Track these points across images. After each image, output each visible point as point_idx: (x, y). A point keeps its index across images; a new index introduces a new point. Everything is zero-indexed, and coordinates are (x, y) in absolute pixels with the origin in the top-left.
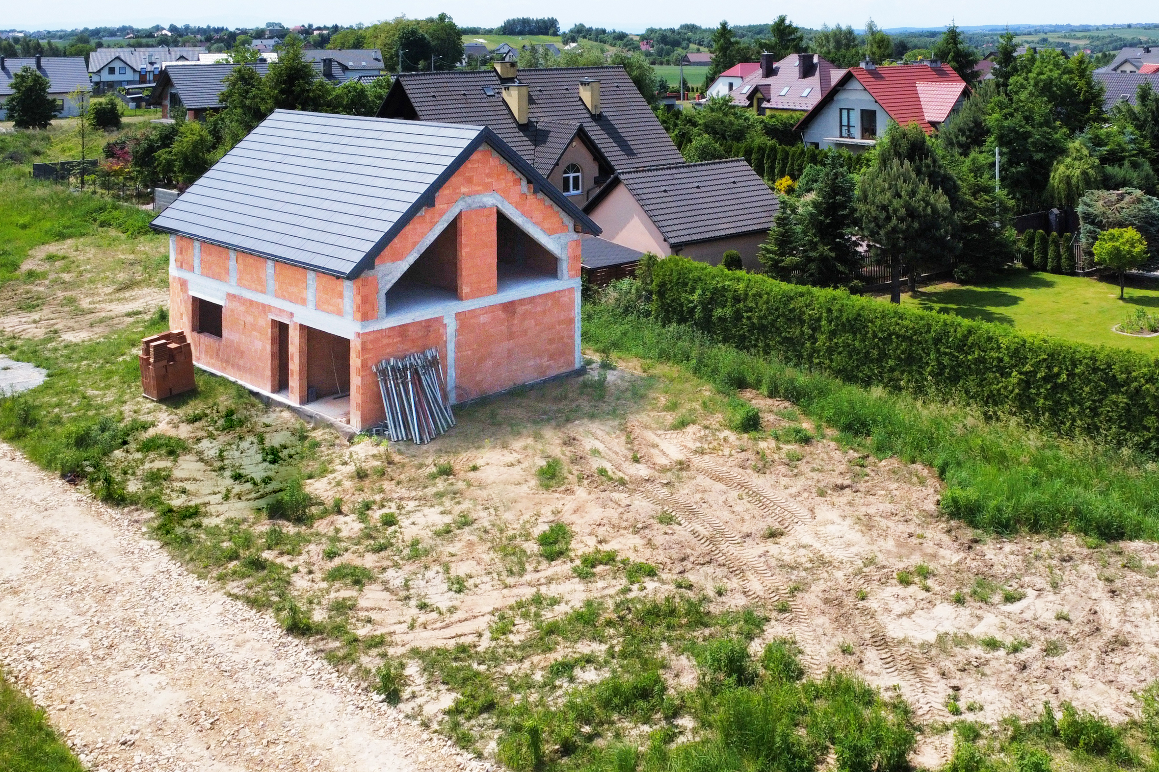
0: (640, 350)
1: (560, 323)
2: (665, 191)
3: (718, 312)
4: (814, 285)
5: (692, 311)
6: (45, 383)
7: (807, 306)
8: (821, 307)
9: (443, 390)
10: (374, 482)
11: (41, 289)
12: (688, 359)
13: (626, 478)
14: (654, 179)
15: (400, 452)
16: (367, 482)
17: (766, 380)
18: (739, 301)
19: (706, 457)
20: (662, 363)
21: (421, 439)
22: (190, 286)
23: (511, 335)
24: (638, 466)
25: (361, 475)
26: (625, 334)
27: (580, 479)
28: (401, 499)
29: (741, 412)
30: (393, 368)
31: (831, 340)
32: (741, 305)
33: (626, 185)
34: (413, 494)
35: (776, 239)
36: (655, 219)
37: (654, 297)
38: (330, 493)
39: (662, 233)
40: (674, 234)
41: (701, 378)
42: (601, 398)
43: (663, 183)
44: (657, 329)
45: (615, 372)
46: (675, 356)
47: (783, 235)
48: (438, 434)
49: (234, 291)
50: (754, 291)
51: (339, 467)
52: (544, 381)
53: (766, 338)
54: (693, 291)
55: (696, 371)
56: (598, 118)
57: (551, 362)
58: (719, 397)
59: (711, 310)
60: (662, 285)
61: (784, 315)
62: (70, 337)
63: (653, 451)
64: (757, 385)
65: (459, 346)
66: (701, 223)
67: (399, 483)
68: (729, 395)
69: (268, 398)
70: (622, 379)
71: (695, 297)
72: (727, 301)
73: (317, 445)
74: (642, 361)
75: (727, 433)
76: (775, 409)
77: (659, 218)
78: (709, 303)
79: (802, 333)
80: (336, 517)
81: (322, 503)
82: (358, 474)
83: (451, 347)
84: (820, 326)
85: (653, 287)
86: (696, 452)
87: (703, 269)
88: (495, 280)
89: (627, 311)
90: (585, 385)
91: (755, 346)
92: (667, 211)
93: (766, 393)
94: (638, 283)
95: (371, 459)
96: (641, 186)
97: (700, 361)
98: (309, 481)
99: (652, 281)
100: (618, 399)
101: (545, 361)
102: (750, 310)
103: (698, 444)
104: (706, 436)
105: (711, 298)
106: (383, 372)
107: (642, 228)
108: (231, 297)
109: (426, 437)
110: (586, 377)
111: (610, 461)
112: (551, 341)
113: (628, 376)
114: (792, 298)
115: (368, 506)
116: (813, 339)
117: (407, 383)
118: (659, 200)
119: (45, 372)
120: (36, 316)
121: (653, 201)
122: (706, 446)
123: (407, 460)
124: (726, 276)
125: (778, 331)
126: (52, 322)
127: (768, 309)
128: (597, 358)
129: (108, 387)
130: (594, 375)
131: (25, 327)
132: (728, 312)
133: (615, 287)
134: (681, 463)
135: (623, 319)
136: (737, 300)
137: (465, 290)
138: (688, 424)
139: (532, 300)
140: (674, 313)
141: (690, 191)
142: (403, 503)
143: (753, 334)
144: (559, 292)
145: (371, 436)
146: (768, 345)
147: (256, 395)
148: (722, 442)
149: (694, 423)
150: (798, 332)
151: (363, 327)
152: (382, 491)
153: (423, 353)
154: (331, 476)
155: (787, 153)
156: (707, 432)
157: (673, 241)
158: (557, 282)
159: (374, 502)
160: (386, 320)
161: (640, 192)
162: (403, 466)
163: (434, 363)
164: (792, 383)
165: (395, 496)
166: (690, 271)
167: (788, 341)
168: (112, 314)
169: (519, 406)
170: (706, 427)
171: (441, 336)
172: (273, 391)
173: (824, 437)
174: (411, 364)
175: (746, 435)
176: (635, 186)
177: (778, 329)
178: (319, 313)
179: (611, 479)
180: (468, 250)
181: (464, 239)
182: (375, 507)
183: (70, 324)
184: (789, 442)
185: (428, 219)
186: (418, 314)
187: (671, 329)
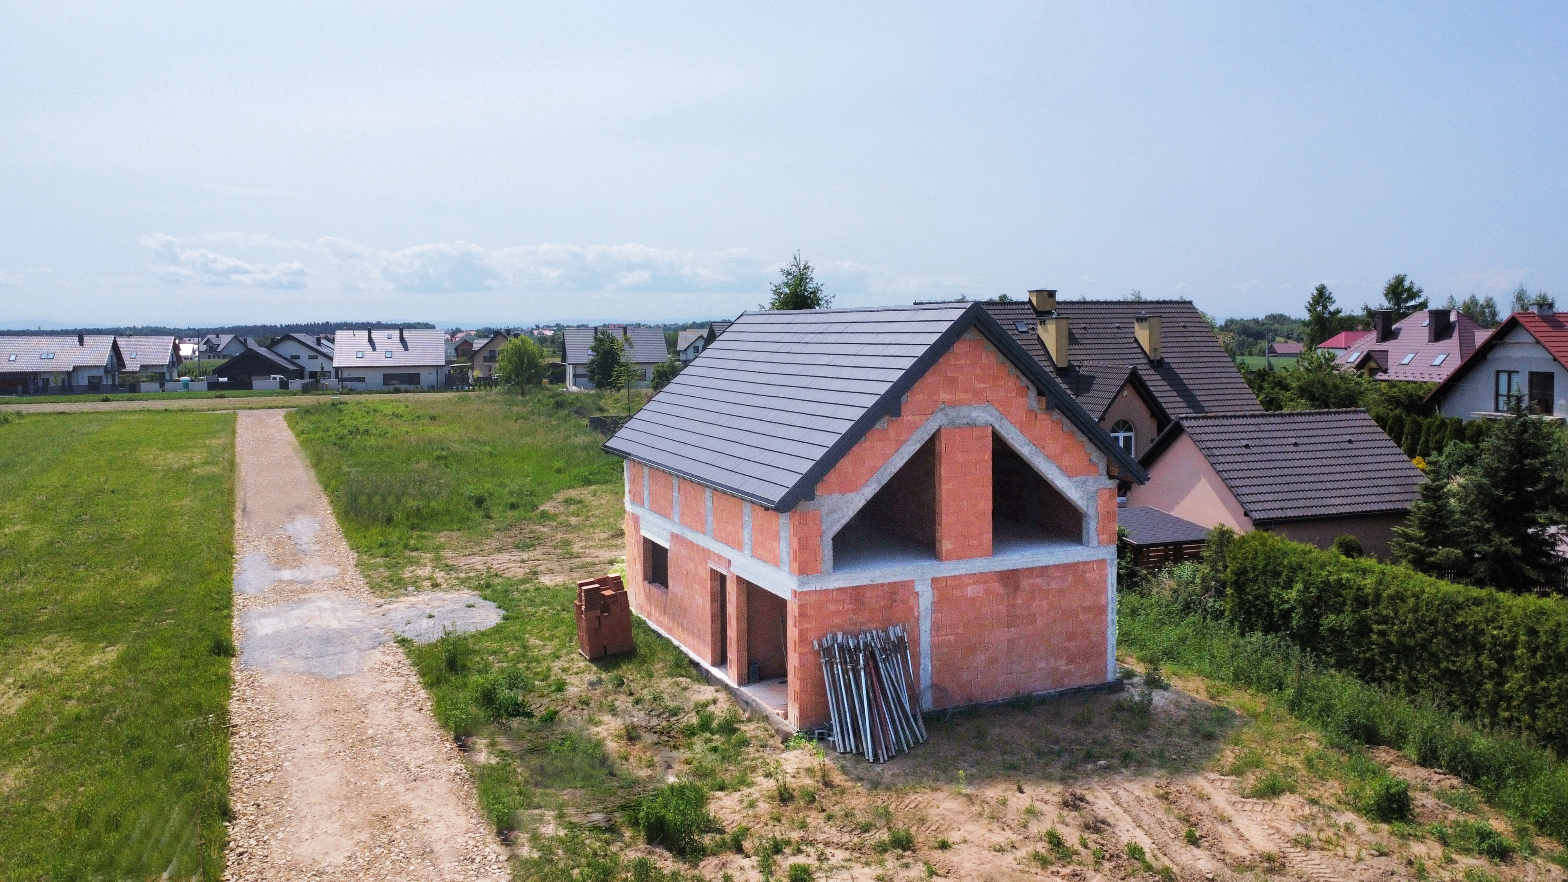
0: (1207, 667)
1: (1086, 610)
2: (1247, 446)
3: (1330, 620)
4: (1501, 588)
5: (1286, 615)
6: (498, 625)
7: (1488, 621)
8: (1516, 625)
9: (912, 687)
10: (798, 810)
11: (546, 530)
12: (1280, 686)
13: (1176, 869)
14: (1230, 429)
15: (844, 771)
16: (791, 807)
17: (1414, 735)
18: (1366, 605)
19: (1315, 855)
20: (1239, 689)
21: (875, 755)
22: (642, 523)
23: (1012, 620)
24: (1196, 851)
25: (784, 796)
26: (1183, 640)
27: (1099, 859)
28: (827, 844)
29: (1376, 784)
30: (841, 648)
31: (1534, 682)
32: (1369, 611)
33: (1190, 435)
34: (846, 838)
35: (1421, 520)
36: (1232, 483)
37: (1229, 591)
38: (737, 817)
39: (1242, 504)
40: (1259, 506)
41: (1303, 719)
42: (1143, 729)
43: (1244, 435)
44: (1233, 637)
45: (1167, 694)
46: (1259, 679)
47: (1433, 514)
48: (900, 751)
49: (677, 530)
50: (1391, 591)
51: (760, 779)
52: (1061, 694)
53: (1411, 667)
54: (1288, 585)
55: (1294, 706)
56: (1158, 365)
57: (1071, 667)
58: (1333, 754)
59: (1318, 617)
60: (1241, 572)
61: (1445, 633)
62: (546, 580)
63: (1221, 828)
64: (1397, 741)
65: (936, 626)
66: (1300, 495)
67: (829, 818)
68: (1349, 751)
69: (708, 672)
70: (1177, 704)
71: (1293, 594)
72: (1344, 603)
73: (745, 743)
74: (1209, 682)
75: (1350, 817)
76: (1435, 788)
77: (1238, 483)
78: (1315, 605)
79: (1479, 666)
80: (732, 856)
81: (721, 831)
82: (781, 794)
83: (925, 626)
84: (1513, 658)
85: (1228, 575)
86: (1296, 842)
87: (1305, 553)
88: (988, 536)
89: (1187, 608)
90: (1119, 708)
91: (1392, 679)
92: (1249, 474)
93: (1414, 757)
94: (1205, 569)
95: (803, 773)
96: (1212, 437)
97: (1300, 693)
98: (719, 794)
99: (1225, 567)
100: (1169, 734)
101: (1062, 664)
102: (1385, 620)
103: (1300, 829)
104: (1313, 817)
105: (1319, 598)
106: (828, 651)
107: (1212, 496)
108: (675, 537)
109: (883, 754)
110: (1124, 695)
111: (1150, 836)
112: (1071, 636)
113: (1186, 703)
114: (1460, 607)
115: (777, 848)
116: (1499, 677)
117: (859, 671)
118: (1238, 459)
119: (502, 612)
120: (525, 556)
121: (1229, 459)
122: (1314, 835)
123: (850, 784)
124: (1344, 564)
125: (1434, 659)
126: (537, 563)
127: (1416, 620)
128: (1140, 669)
129: (552, 638)
130: (1135, 694)
131: (511, 565)
132: (1347, 620)
133: (1170, 573)
134: (1270, 858)
135: (1182, 619)
136: (1361, 602)
137: (946, 545)
138: (1282, 791)
139: (1043, 571)
140: (1259, 616)
141: (1283, 449)
142: (829, 851)
143: (1389, 660)
144: (1085, 563)
145: (810, 740)
146: (1414, 680)
147: (697, 665)
148: (1342, 833)
149: (1292, 790)
150: (1470, 662)
151: (802, 583)
152: (803, 826)
153: (886, 631)
154: (746, 791)
155: (1419, 426)
156: (1315, 809)
157: (1257, 515)
158: (1080, 548)
159: (788, 843)
160: (834, 577)
161: (1209, 445)
162: (843, 792)
163: (899, 646)
164: (1464, 748)
165: (820, 837)
166: (1285, 554)
167: (1453, 677)
168: (597, 560)
169: (1021, 725)
170: (1313, 802)
171: (912, 609)
172: (714, 664)
173: (1534, 851)
174: (865, 643)
175: (1385, 827)
176: (1204, 437)
177: (1433, 655)
178: (755, 561)
179: (1149, 868)
180: (950, 486)
181: (944, 470)
182: (787, 851)
183: (553, 567)
184: (1467, 851)
185: (892, 434)
186: (878, 573)
187: (1253, 639)
